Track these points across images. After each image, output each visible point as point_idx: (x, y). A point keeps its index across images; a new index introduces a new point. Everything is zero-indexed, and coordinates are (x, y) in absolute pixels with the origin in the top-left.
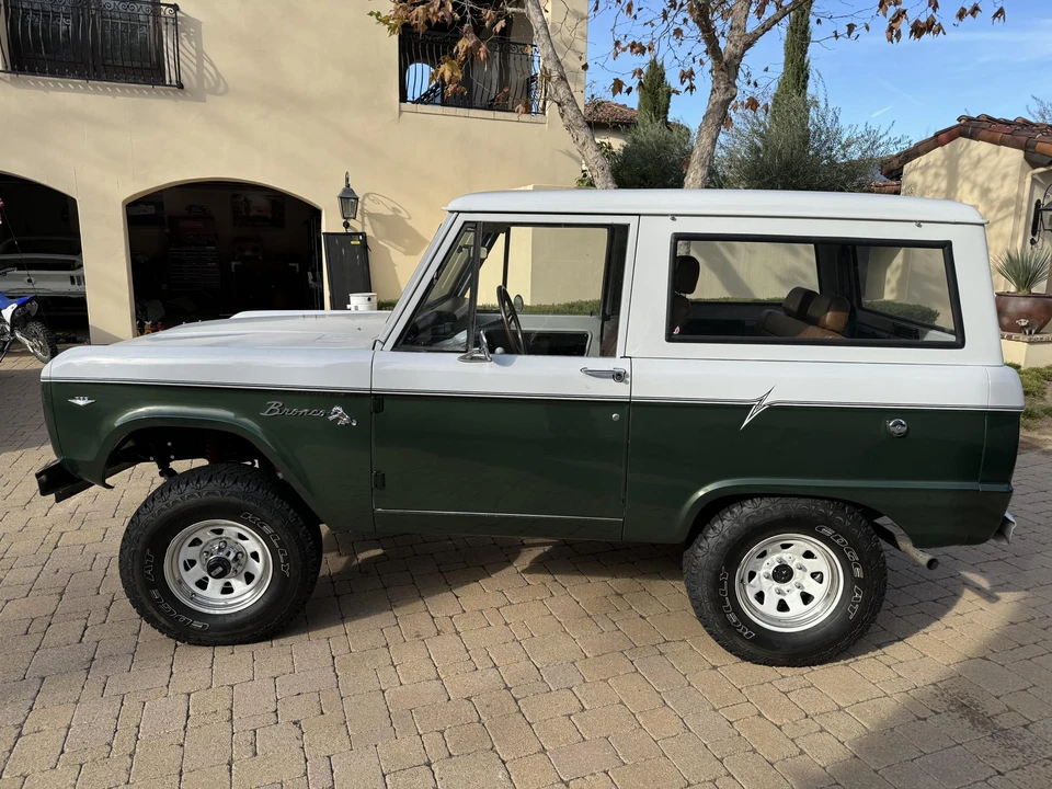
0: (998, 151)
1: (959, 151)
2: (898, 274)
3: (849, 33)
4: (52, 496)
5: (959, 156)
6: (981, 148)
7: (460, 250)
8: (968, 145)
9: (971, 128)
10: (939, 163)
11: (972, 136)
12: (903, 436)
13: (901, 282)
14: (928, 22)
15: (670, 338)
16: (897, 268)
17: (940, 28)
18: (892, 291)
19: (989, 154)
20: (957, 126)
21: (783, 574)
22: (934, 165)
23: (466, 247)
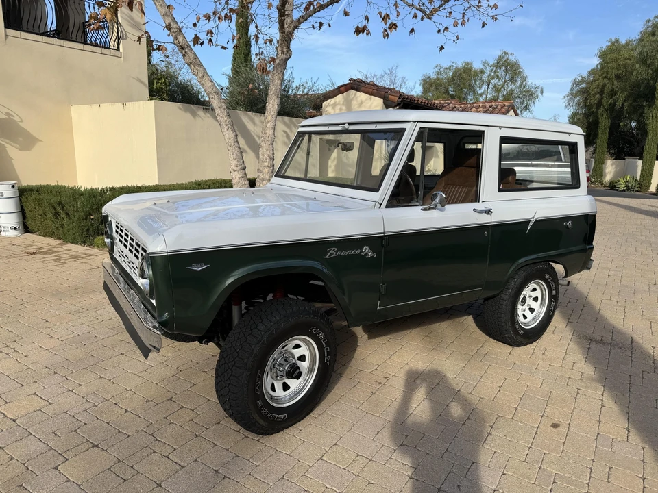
0: (371, 99)
1: (351, 97)
2: (335, 162)
3: (320, 27)
5: (352, 100)
6: (362, 96)
8: (355, 94)
9: (356, 85)
10: (341, 103)
11: (357, 90)
12: (571, 227)
13: (337, 167)
14: (363, 28)
15: (500, 190)
16: (334, 159)
17: (368, 33)
18: (333, 171)
19: (366, 99)
20: (349, 84)
22: (339, 104)
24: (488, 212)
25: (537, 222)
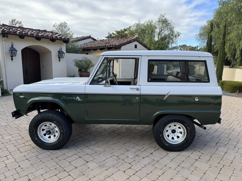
4: (15, 118)
7: (103, 64)
12: (198, 101)
15: (148, 81)
21: (174, 131)
23: (105, 63)
24: (138, 89)
25: (170, 96)
